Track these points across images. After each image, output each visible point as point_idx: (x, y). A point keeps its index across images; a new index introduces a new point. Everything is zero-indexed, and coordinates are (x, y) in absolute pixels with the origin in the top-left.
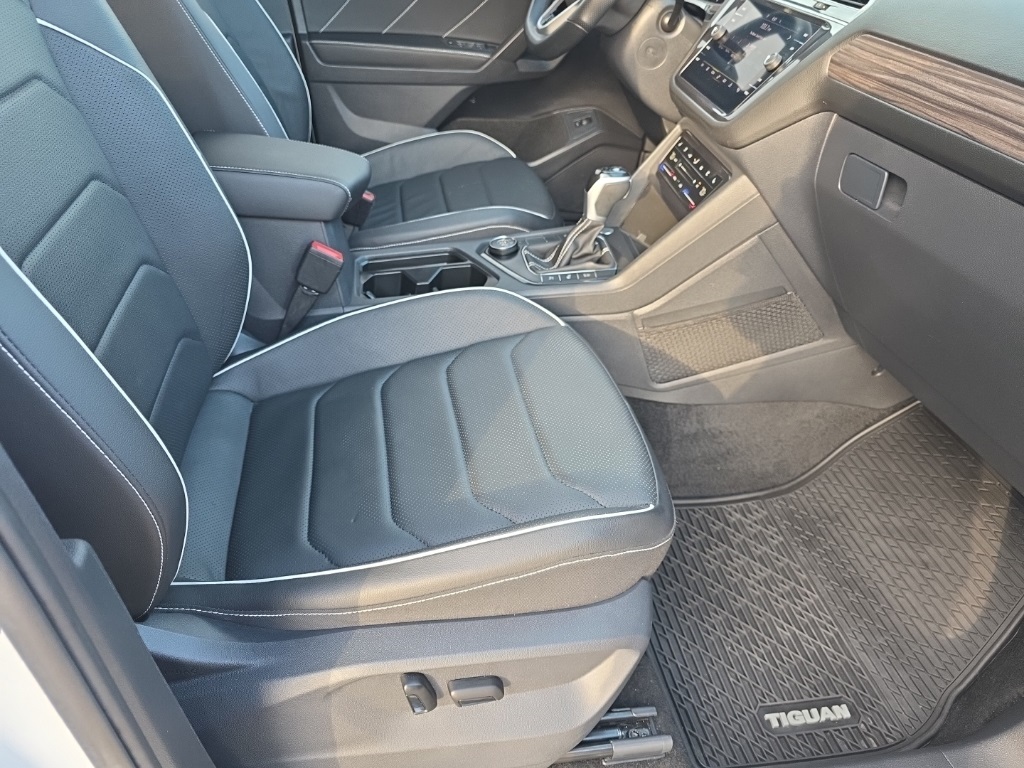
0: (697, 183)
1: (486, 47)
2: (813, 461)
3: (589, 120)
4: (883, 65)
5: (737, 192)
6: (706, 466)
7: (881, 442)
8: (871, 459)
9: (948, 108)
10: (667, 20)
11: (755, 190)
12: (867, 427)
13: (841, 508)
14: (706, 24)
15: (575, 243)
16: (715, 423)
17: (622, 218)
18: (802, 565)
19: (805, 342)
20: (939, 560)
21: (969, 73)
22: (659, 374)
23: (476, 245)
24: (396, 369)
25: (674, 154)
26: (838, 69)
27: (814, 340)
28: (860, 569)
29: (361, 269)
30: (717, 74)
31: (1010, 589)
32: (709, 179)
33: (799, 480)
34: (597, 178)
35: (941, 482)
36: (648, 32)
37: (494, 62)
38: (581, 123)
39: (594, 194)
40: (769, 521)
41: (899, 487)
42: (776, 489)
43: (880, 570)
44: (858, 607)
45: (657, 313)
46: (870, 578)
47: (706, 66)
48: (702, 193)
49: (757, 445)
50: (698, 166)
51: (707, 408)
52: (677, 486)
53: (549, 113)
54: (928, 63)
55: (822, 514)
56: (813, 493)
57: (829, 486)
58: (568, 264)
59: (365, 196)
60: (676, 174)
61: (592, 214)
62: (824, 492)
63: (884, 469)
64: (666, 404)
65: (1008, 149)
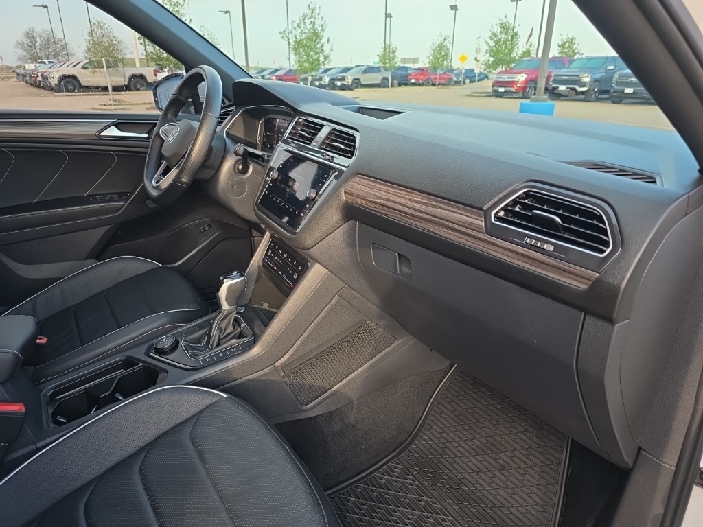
0: (290, 270)
1: (120, 196)
2: (417, 417)
3: (210, 226)
4: (374, 193)
5: (316, 273)
6: (355, 449)
7: (451, 390)
8: (449, 403)
9: (417, 217)
10: (240, 167)
11: (326, 271)
12: (440, 382)
13: (444, 444)
14: (267, 166)
15: (220, 329)
16: (352, 417)
17: (249, 298)
18: (435, 498)
19: (387, 347)
20: (509, 461)
21: (420, 196)
22: (304, 399)
23: (144, 348)
24: (96, 482)
25: (270, 251)
26: (350, 197)
27: (392, 344)
28: (469, 485)
29: (48, 400)
30: (281, 202)
31: (551, 466)
32: (297, 266)
33: (414, 433)
34: (223, 283)
35: (491, 407)
36: (230, 176)
37: (128, 206)
38: (204, 229)
39: (223, 292)
40: (407, 472)
41: (471, 418)
42: (403, 446)
43: (480, 481)
44: (476, 514)
45: (291, 360)
46: (477, 489)
47: (273, 197)
48: (295, 276)
49: (381, 421)
50: (287, 258)
51: (343, 409)
52: (341, 472)
53: (181, 226)
54: (397, 191)
55: (435, 453)
56: (424, 439)
57: (432, 431)
58: (218, 345)
59: (38, 341)
60: (275, 265)
61: (226, 307)
62: (431, 436)
63: (459, 408)
64: (316, 417)
65: (456, 239)
